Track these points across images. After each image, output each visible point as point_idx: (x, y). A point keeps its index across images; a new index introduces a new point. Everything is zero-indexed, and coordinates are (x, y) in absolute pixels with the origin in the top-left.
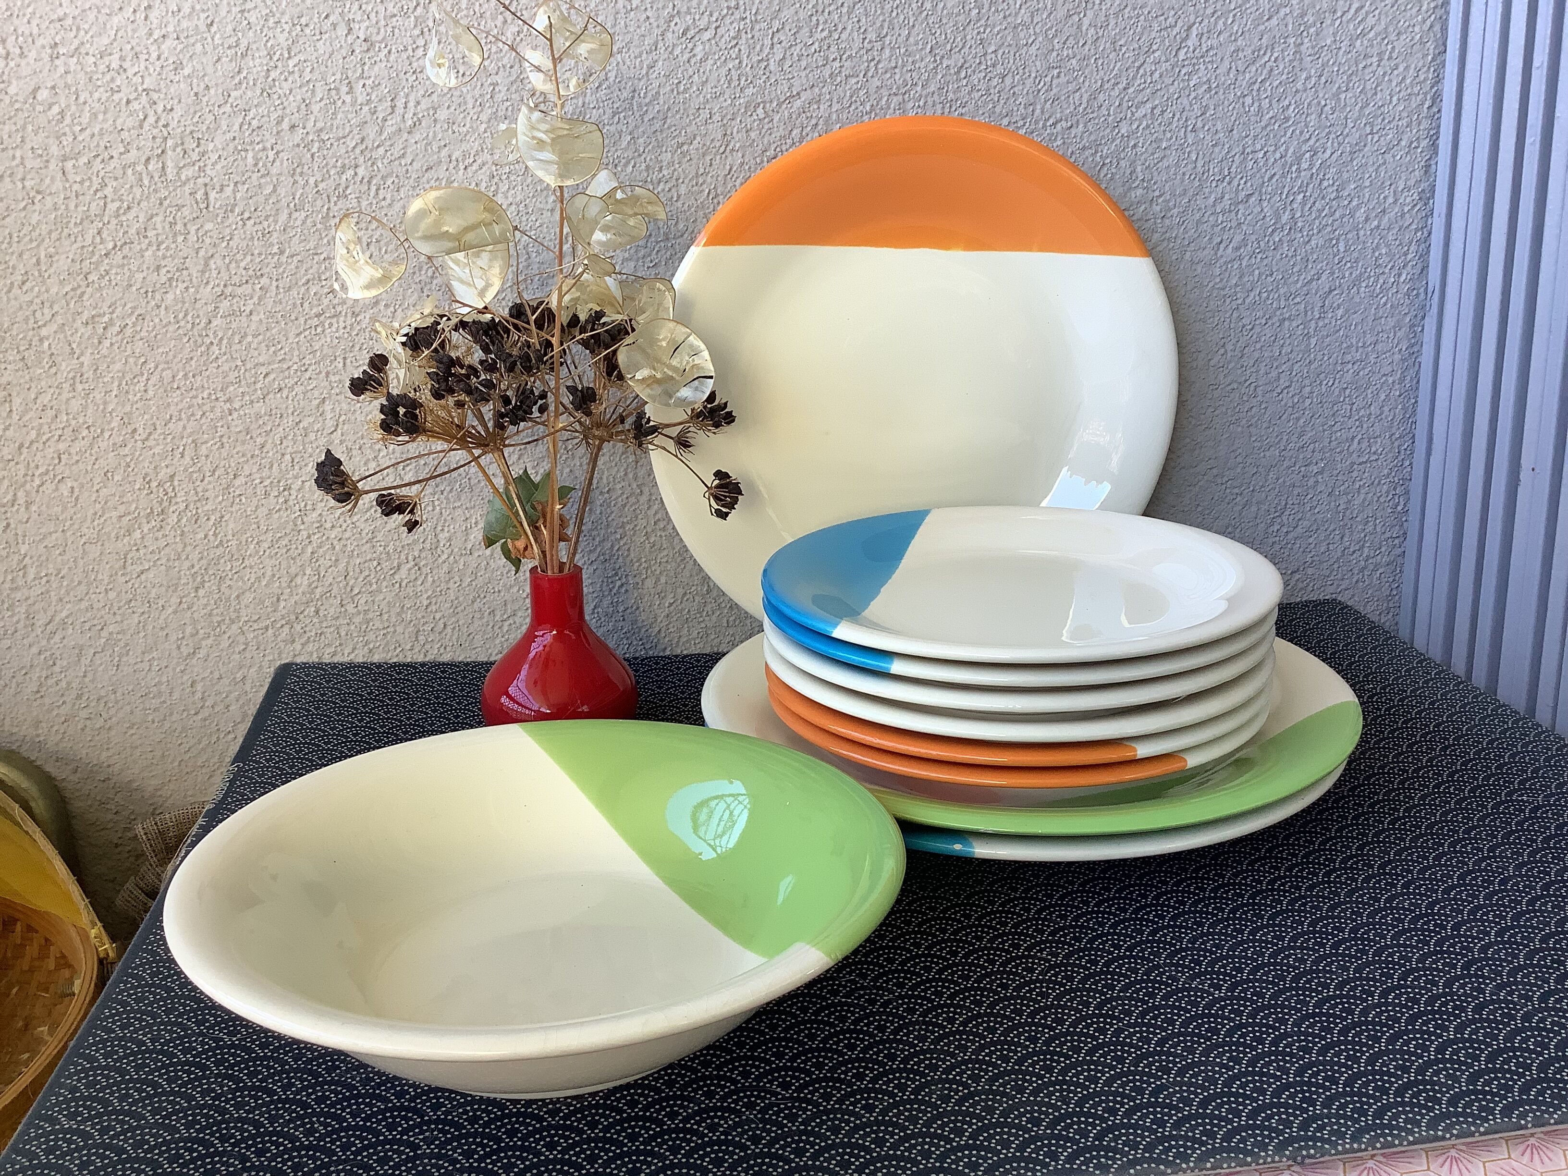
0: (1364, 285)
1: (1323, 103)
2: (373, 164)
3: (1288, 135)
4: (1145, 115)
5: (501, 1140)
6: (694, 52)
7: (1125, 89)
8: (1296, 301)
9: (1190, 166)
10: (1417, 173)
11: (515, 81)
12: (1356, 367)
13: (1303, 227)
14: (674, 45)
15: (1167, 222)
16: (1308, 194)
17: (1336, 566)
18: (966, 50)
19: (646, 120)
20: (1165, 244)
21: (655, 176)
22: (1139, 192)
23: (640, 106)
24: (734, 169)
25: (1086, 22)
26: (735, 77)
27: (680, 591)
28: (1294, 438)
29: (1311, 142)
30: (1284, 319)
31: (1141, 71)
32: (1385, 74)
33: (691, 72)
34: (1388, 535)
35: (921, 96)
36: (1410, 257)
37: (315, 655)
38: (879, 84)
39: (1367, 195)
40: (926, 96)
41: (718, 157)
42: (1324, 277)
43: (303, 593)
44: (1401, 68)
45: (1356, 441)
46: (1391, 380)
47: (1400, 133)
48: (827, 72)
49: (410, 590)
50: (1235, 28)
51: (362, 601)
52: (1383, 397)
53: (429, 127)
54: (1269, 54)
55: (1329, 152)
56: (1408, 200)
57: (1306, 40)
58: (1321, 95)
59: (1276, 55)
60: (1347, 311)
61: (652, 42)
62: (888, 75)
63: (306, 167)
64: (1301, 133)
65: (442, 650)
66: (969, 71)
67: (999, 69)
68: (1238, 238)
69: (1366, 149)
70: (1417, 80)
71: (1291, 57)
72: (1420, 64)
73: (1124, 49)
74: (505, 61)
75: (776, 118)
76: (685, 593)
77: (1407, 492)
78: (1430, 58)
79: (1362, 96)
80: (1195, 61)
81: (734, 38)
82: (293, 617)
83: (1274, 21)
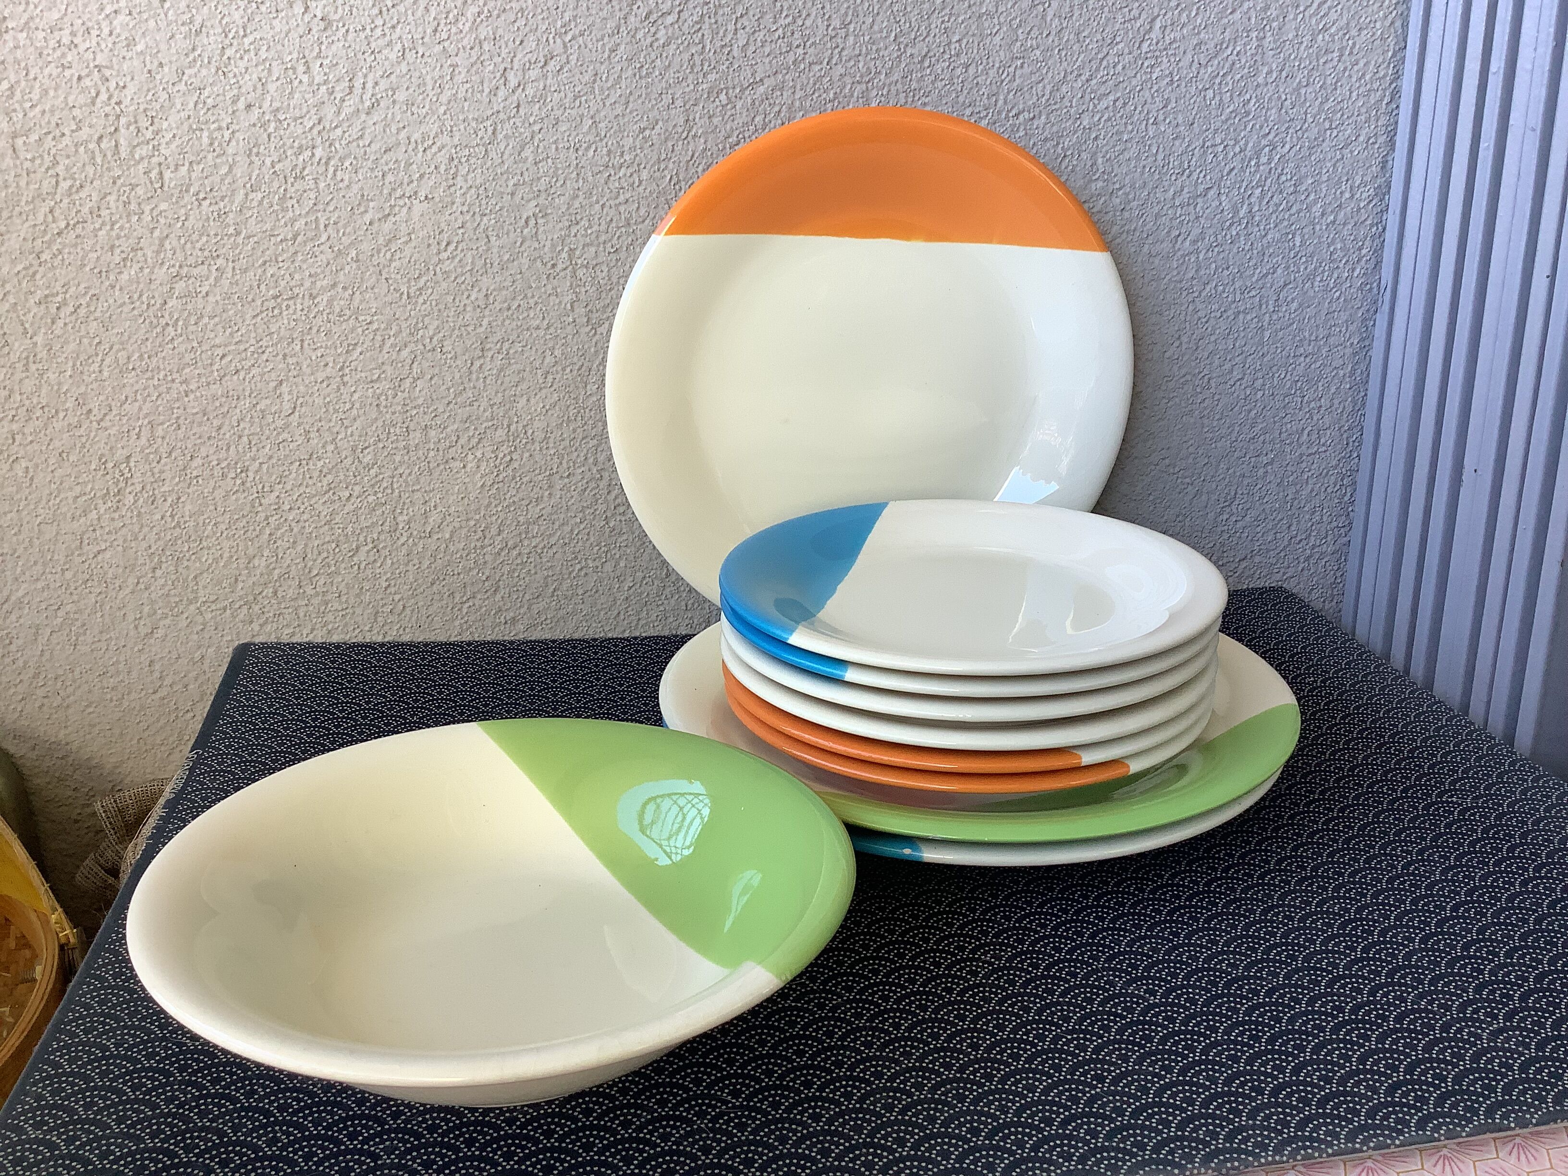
0: (1318, 279)
1: (1284, 97)
2: (330, 145)
3: (1248, 129)
4: (1107, 108)
5: (459, 1150)
6: (657, 36)
7: (1087, 81)
8: (1251, 294)
9: (1150, 159)
10: (1374, 168)
11: (475, 63)
12: (1308, 360)
13: (1260, 221)
14: (636, 29)
15: (1126, 214)
16: (1266, 188)
17: (1282, 554)
18: (930, 38)
19: (608, 104)
20: (1124, 236)
21: (617, 161)
22: (1100, 184)
23: (602, 90)
24: (696, 155)
25: (1050, 13)
26: (698, 62)
27: (640, 575)
28: (1245, 429)
29: (1271, 137)
30: (1239, 312)
31: (1105, 63)
32: (1345, 69)
33: (653, 56)
34: (1335, 524)
35: (884, 84)
36: (1364, 252)
37: (273, 636)
38: (843, 71)
39: (1324, 190)
40: (890, 85)
41: (680, 143)
42: (1279, 271)
43: (262, 575)
44: (1361, 64)
45: (1306, 432)
46: (1341, 373)
47: (1358, 129)
48: (791, 58)
49: (369, 572)
50: (1199, 21)
51: (322, 582)
52: (1333, 390)
53: (388, 108)
54: (1230, 49)
55: (1287, 147)
56: (1365, 195)
57: (1269, 34)
58: (1282, 90)
59: (1238, 48)
60: (1300, 305)
61: (614, 25)
62: (852, 63)
63: (262, 147)
64: (1261, 127)
65: (401, 632)
66: (933, 59)
67: (963, 59)
68: (1196, 232)
69: (1324, 145)
70: (1377, 76)
71: (1253, 51)
72: (1381, 60)
73: (1088, 41)
74: (466, 41)
75: (739, 105)
76: (644, 577)
77: (1354, 483)
78: (1390, 54)
79: (1323, 91)
80: (1158, 53)
81: (697, 23)
82: (251, 598)
83: (1237, 15)
